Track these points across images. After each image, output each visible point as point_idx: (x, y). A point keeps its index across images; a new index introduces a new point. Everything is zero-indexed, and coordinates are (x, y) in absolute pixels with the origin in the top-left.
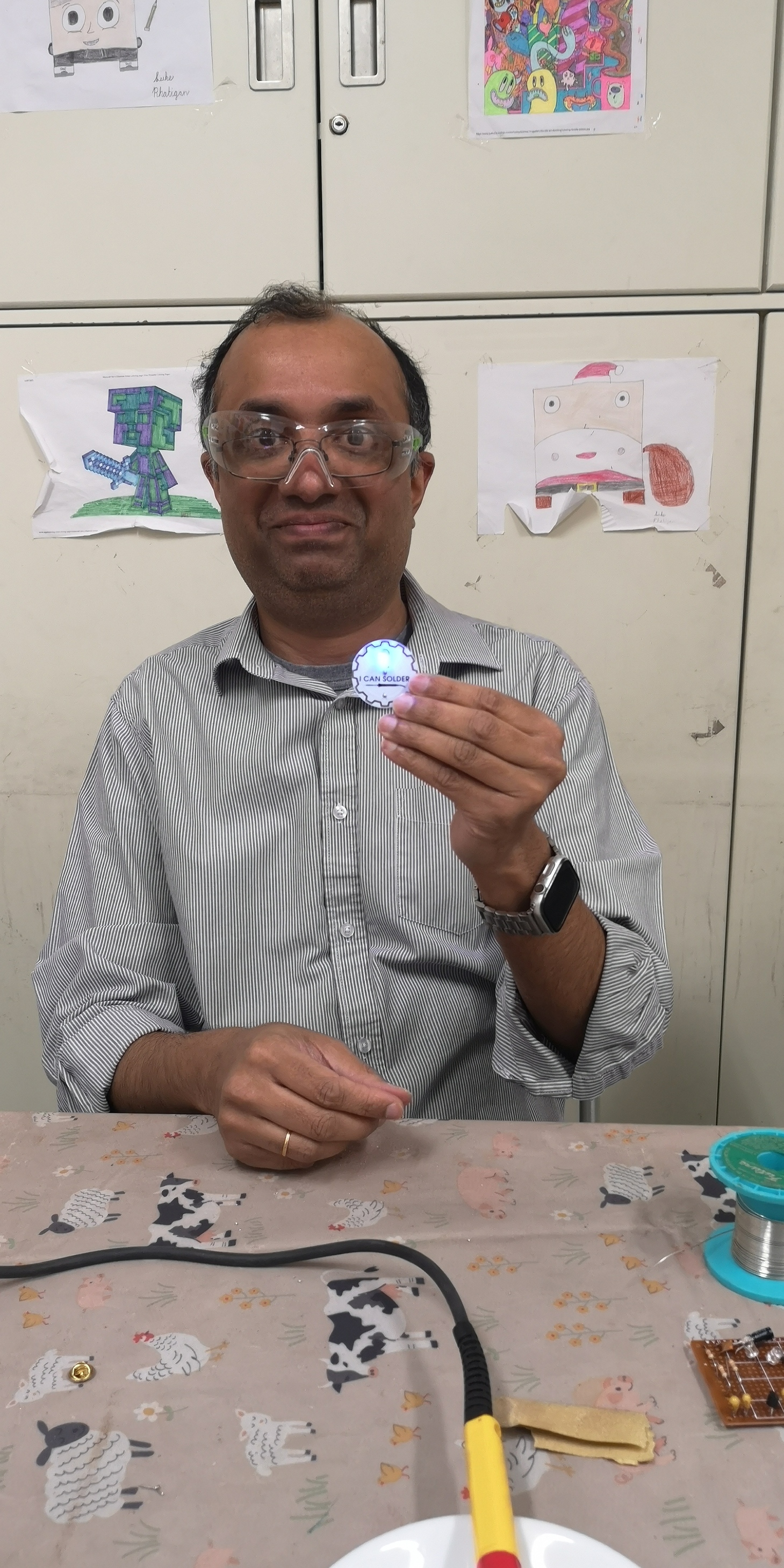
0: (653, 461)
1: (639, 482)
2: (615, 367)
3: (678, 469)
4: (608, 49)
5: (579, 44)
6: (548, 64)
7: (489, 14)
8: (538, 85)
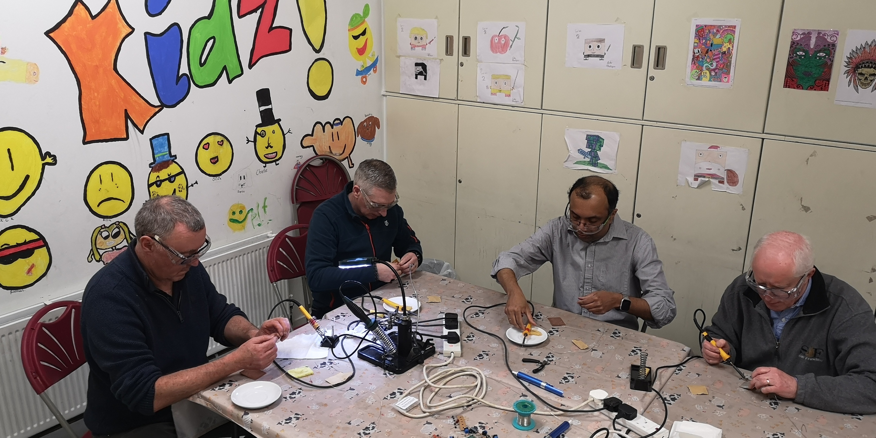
0: (728, 173)
1: (723, 178)
2: (719, 147)
3: (735, 177)
4: (725, 67)
5: (717, 65)
6: (708, 69)
7: (693, 56)
8: (705, 74)
